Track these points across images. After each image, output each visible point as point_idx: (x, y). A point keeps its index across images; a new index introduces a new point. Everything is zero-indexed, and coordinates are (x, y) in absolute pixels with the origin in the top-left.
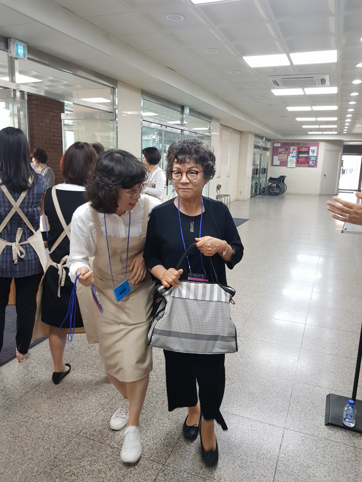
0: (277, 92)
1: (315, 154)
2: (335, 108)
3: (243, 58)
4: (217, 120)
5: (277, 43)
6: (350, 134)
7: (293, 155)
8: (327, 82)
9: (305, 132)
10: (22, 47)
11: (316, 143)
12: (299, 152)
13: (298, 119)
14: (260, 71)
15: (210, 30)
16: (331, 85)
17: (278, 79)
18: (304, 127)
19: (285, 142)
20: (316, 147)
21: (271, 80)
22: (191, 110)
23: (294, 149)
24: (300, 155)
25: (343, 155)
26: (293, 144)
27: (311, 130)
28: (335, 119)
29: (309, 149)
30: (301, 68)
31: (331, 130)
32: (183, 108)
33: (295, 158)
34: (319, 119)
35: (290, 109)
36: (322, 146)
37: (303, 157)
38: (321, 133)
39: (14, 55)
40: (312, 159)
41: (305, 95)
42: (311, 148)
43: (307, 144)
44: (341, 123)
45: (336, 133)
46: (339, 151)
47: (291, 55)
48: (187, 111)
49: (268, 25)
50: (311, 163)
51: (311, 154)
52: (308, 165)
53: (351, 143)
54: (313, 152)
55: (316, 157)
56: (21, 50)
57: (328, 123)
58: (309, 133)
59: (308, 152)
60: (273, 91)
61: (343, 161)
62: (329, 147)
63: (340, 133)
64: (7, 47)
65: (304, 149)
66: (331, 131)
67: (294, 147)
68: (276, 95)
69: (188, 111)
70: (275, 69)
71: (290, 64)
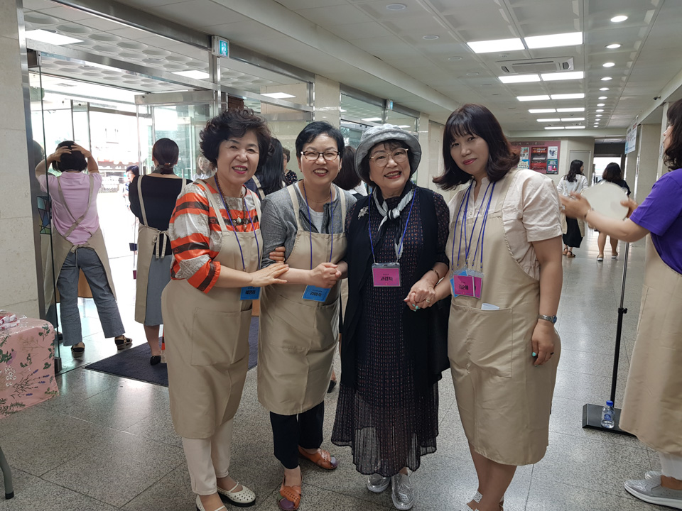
0: (506, 79)
1: (555, 157)
2: (581, 96)
3: (468, 43)
4: (426, 115)
5: (510, 27)
6: (602, 127)
7: (524, 158)
8: (571, 66)
9: (541, 127)
10: (225, 45)
11: (556, 141)
12: (533, 155)
13: (531, 111)
14: (487, 57)
15: (434, 17)
16: (576, 69)
17: (508, 65)
18: (539, 120)
19: (514, 140)
20: (557, 147)
21: (499, 66)
22: (395, 104)
23: (526, 151)
24: (534, 159)
25: (595, 157)
26: (524, 144)
27: (549, 124)
28: (582, 109)
29: (546, 150)
30: (537, 52)
31: (577, 123)
32: (385, 102)
33: (527, 162)
34: (560, 110)
35: (521, 99)
36: (565, 145)
37: (539, 161)
38: (563, 128)
39: (216, 53)
40: (551, 163)
41: (542, 81)
42: (550, 148)
43: (543, 143)
44: (590, 114)
45: (584, 127)
46: (588, 152)
47: (526, 39)
48: (390, 106)
49: (501, 11)
50: (549, 168)
51: (549, 156)
52: (545, 171)
53: (606, 141)
54: (553, 153)
55: (557, 161)
56: (223, 48)
57: (572, 115)
58: (546, 128)
59: (545, 154)
60: (500, 78)
61: (594, 165)
62: (575, 146)
63: (589, 127)
64: (210, 45)
65: (539, 150)
66: (577, 125)
67: (526, 148)
68: (504, 82)
69: (392, 106)
70: (506, 54)
71: (524, 48)
